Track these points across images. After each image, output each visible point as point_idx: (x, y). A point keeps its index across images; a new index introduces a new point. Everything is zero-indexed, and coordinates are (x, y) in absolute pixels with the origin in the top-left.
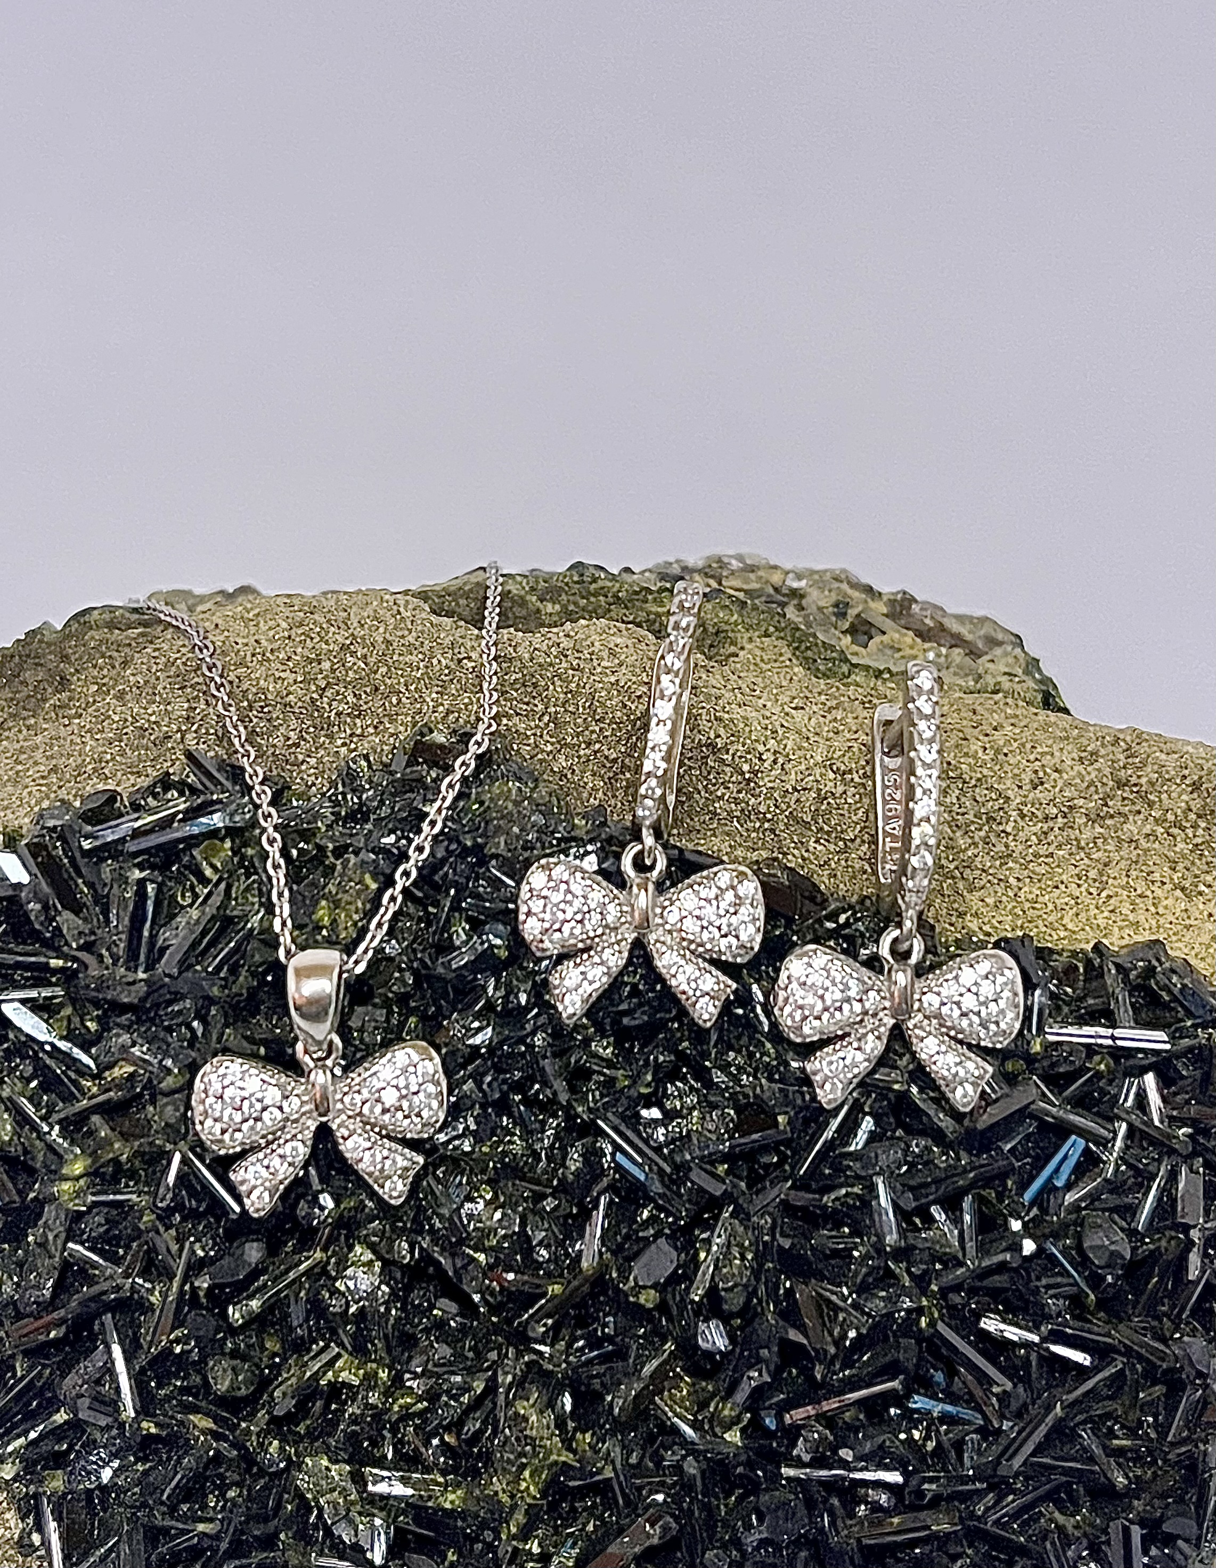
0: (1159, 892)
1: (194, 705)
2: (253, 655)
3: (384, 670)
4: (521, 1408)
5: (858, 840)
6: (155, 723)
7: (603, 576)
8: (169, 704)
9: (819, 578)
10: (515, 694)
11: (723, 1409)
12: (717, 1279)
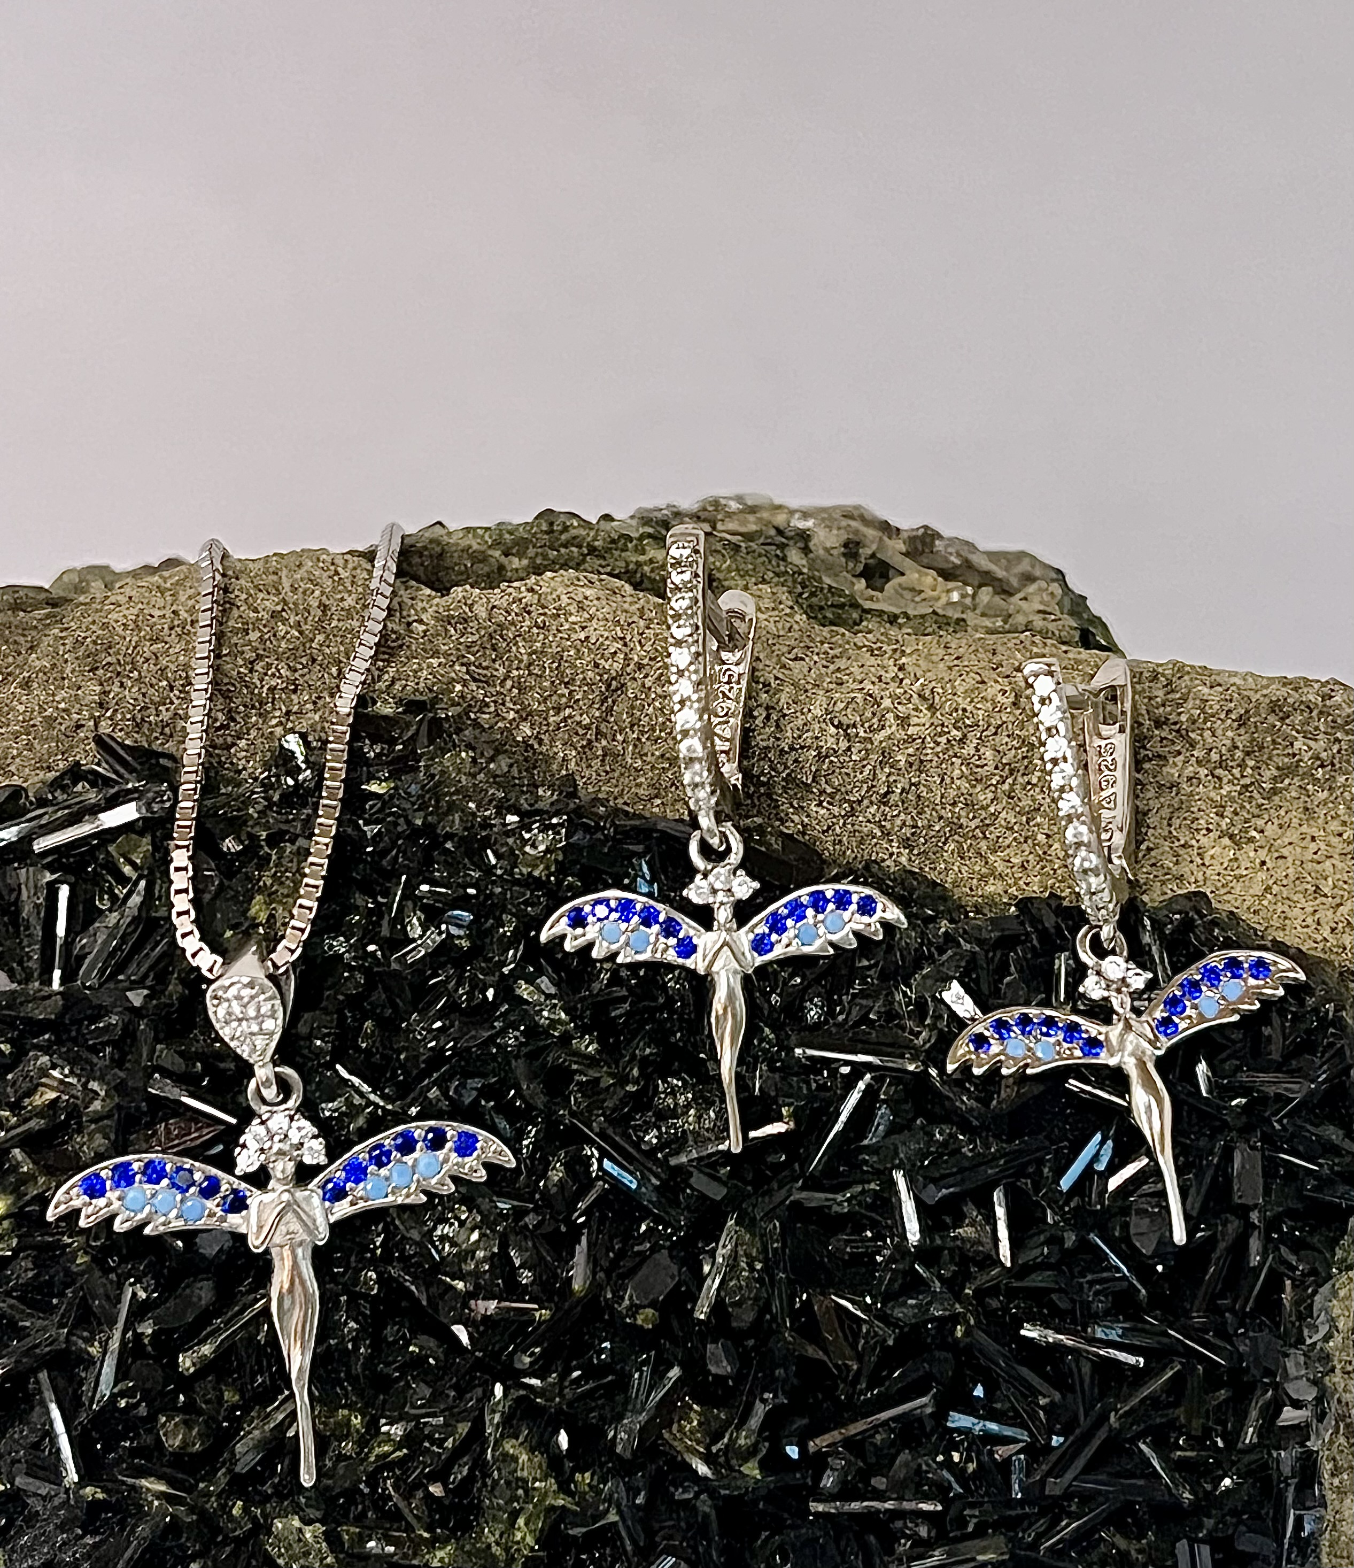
0: (1204, 841)
1: (108, 689)
2: (171, 629)
3: (320, 638)
4: (509, 1447)
5: (866, 802)
6: (64, 710)
7: (576, 524)
8: (79, 688)
9: (825, 515)
10: (472, 658)
11: (737, 1438)
12: (723, 1294)
